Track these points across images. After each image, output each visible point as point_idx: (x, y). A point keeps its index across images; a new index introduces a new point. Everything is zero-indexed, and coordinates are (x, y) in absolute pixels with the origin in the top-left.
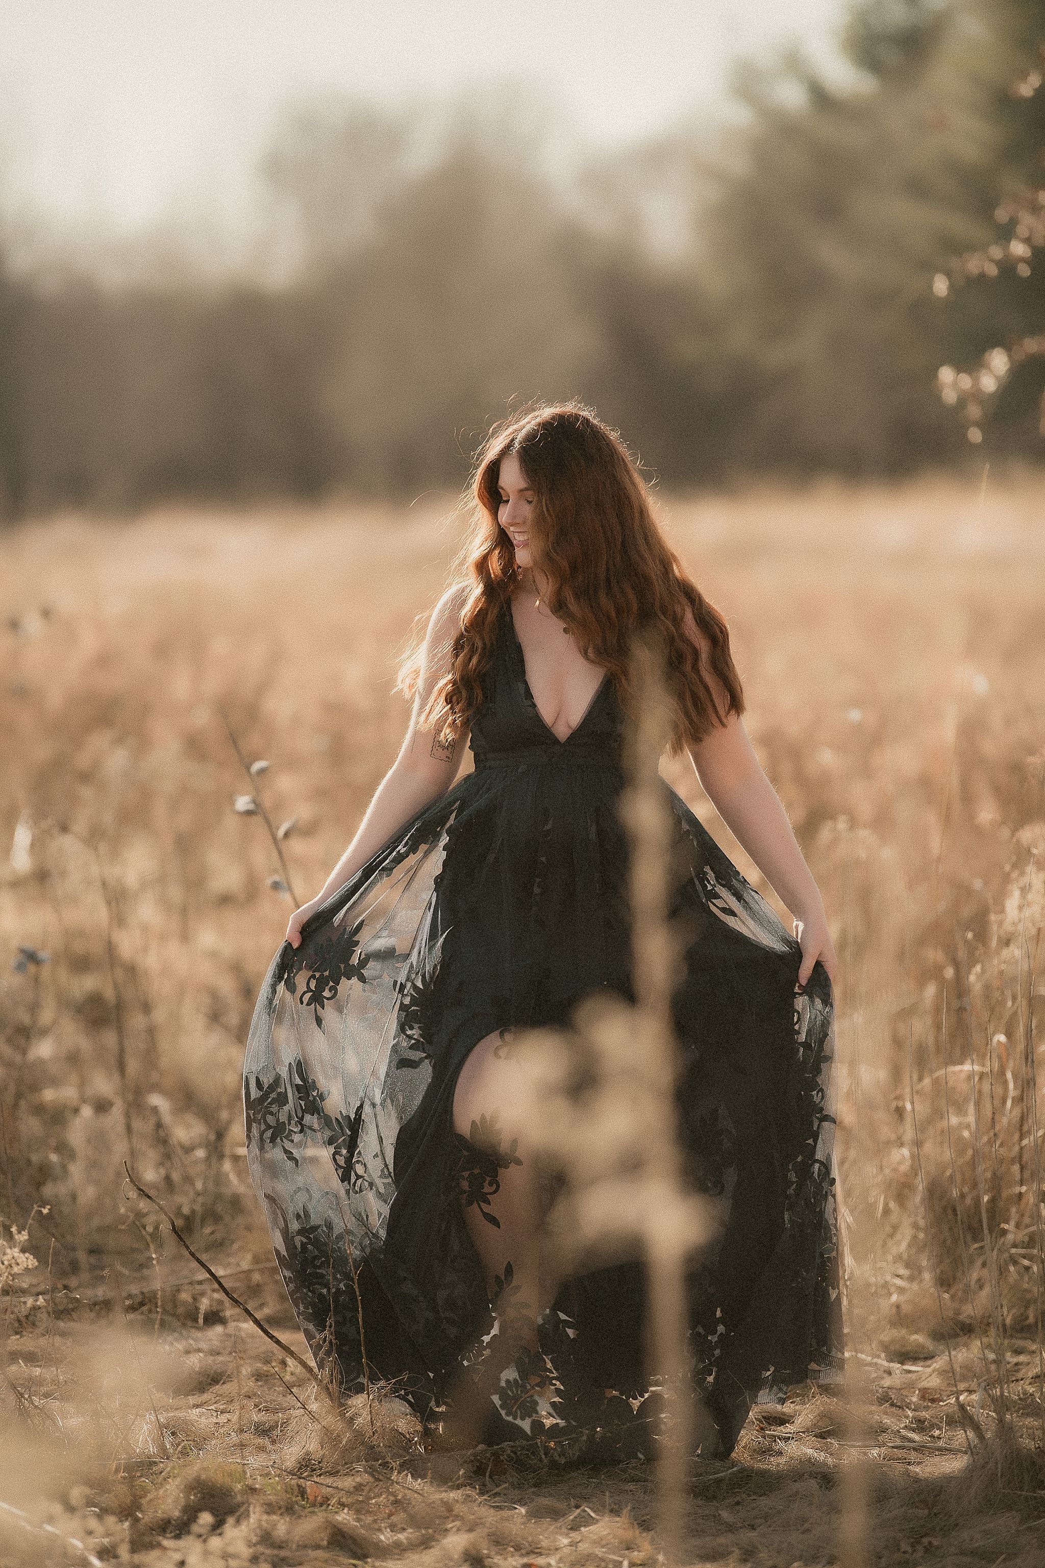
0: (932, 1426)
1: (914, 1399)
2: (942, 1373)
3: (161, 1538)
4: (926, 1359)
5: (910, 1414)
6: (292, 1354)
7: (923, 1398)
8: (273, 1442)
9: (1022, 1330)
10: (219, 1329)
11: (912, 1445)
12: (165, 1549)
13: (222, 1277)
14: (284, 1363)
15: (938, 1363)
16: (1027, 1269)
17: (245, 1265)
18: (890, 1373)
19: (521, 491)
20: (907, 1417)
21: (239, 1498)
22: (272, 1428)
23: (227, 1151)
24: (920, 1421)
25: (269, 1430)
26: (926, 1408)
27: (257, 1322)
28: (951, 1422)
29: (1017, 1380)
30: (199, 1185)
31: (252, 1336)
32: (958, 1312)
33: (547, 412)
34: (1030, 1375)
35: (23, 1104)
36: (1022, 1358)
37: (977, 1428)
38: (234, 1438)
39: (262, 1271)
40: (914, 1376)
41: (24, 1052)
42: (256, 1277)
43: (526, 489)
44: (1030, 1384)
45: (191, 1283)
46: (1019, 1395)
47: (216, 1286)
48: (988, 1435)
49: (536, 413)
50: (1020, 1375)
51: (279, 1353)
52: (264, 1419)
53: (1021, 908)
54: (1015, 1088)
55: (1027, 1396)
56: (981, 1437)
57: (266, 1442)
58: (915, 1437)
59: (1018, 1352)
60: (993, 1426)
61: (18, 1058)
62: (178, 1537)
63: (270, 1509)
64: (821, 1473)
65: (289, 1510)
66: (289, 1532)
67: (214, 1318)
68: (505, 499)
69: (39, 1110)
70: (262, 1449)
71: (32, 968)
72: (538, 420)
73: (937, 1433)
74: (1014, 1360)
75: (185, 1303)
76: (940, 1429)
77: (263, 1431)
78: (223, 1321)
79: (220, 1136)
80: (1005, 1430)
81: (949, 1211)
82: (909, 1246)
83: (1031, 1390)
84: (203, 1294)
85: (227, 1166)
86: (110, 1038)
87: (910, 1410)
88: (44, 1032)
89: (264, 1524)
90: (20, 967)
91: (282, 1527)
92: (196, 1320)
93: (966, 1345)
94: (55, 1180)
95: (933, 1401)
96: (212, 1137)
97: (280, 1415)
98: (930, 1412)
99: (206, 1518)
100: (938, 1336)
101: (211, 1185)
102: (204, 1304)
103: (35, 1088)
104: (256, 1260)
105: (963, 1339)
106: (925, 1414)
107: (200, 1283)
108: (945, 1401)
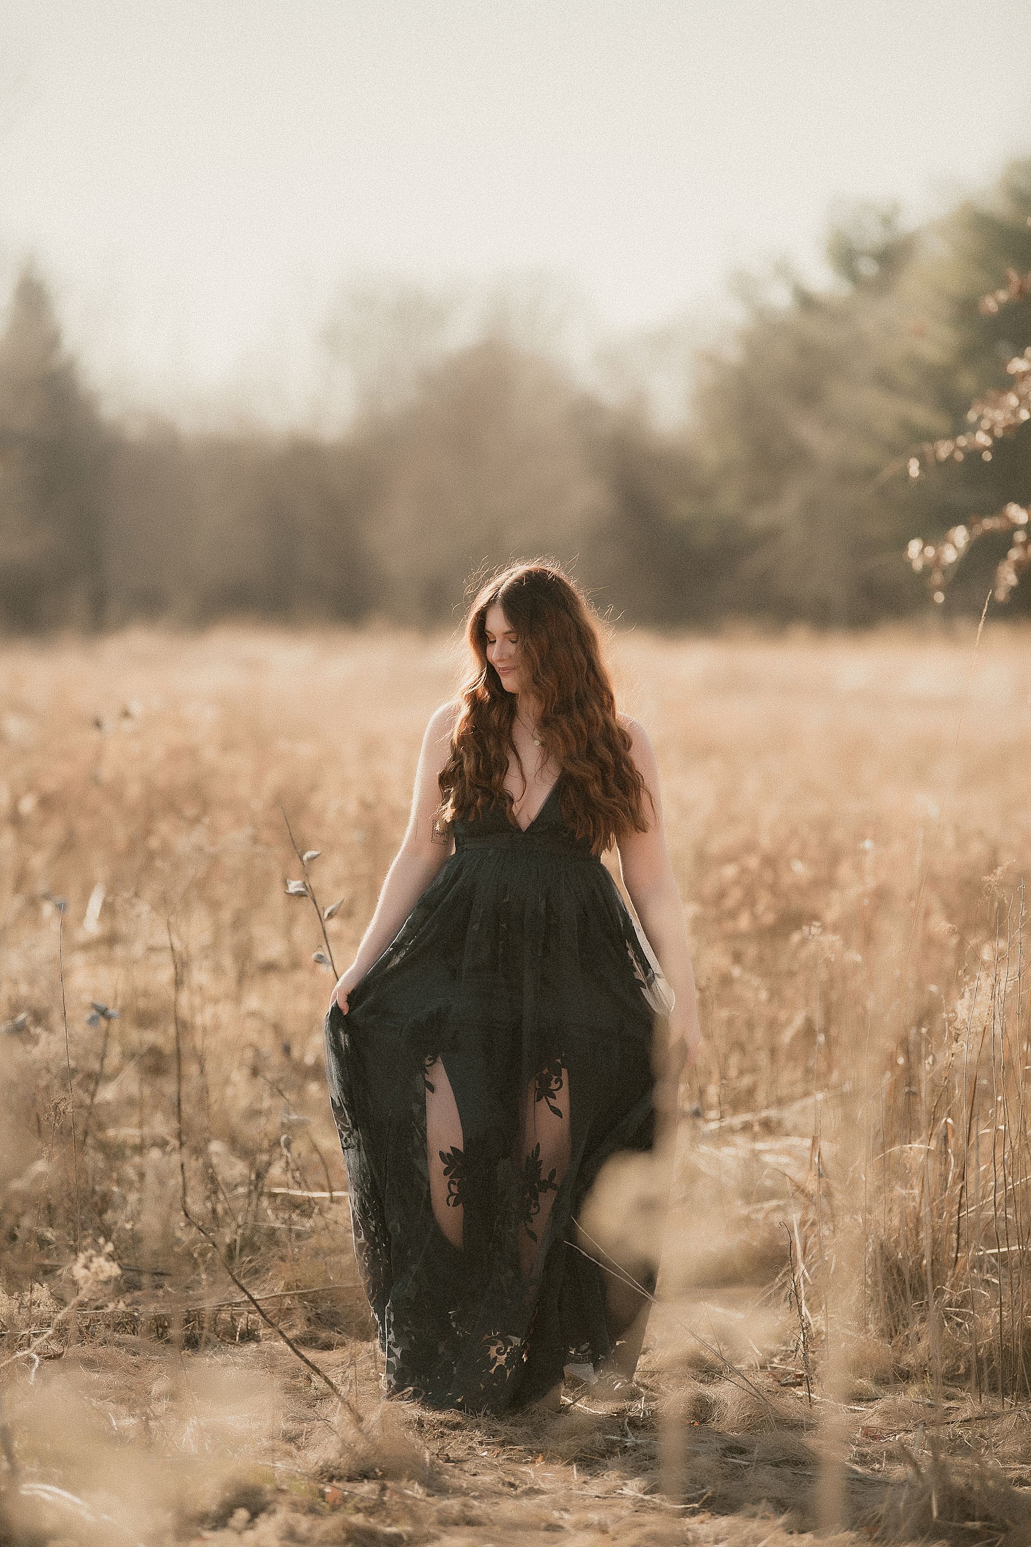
0: (873, 1461)
1: (858, 1436)
2: (884, 1413)
3: (199, 1529)
4: (869, 1400)
5: (854, 1449)
6: (318, 1372)
7: (866, 1435)
8: (299, 1448)
9: (952, 1379)
10: (253, 1346)
11: (857, 1477)
12: (204, 1539)
13: (258, 1300)
14: (309, 1379)
15: (879, 1405)
16: (959, 1325)
17: (278, 1291)
18: (837, 1412)
19: (506, 633)
20: (852, 1451)
21: (269, 1497)
22: (299, 1436)
23: (266, 1190)
24: (863, 1455)
25: (295, 1438)
26: (869, 1444)
27: (288, 1342)
28: (891, 1457)
29: (948, 1423)
30: (240, 1220)
31: (282, 1353)
32: (898, 1360)
33: (519, 569)
34: (960, 1419)
35: (90, 1141)
36: (952, 1404)
37: (915, 1464)
38: (266, 1443)
39: (292, 1297)
40: (857, 1415)
41: (93, 1095)
42: (288, 1301)
43: (510, 632)
44: (959, 1426)
45: (230, 1305)
46: (949, 1436)
47: (253, 1308)
48: (923, 1471)
49: (512, 570)
50: (951, 1418)
51: (306, 1370)
52: (291, 1428)
53: (970, 1008)
54: (956, 1166)
55: (957, 1437)
56: (918, 1472)
57: (292, 1448)
58: (859, 1469)
59: (949, 1398)
60: (928, 1463)
61: (88, 1101)
62: (214, 1529)
63: (295, 1507)
64: (776, 1498)
65: (312, 1510)
66: (310, 1530)
67: (249, 1336)
68: (492, 640)
69: (104, 1147)
70: (289, 1454)
71: (103, 1023)
72: (514, 576)
73: (877, 1466)
74: (946, 1406)
75: (224, 1322)
76: (880, 1463)
77: (291, 1439)
78: (257, 1339)
79: (259, 1176)
80: (940, 1469)
81: (895, 1271)
82: (858, 1300)
83: (960, 1432)
84: (240, 1315)
85: (265, 1202)
86: (169, 1087)
87: (854, 1445)
88: (109, 1078)
89: (291, 1522)
90: (92, 1021)
91: (304, 1524)
92: (233, 1337)
93: (905, 1391)
94: (115, 1210)
95: (874, 1438)
96: (253, 1177)
97: (305, 1425)
98: (872, 1448)
99: (242, 1514)
100: (882, 1381)
101: (250, 1219)
102: (241, 1323)
103: (101, 1127)
104: (288, 1287)
105: (901, 1386)
106: (867, 1450)
107: (238, 1304)
108: (885, 1438)
